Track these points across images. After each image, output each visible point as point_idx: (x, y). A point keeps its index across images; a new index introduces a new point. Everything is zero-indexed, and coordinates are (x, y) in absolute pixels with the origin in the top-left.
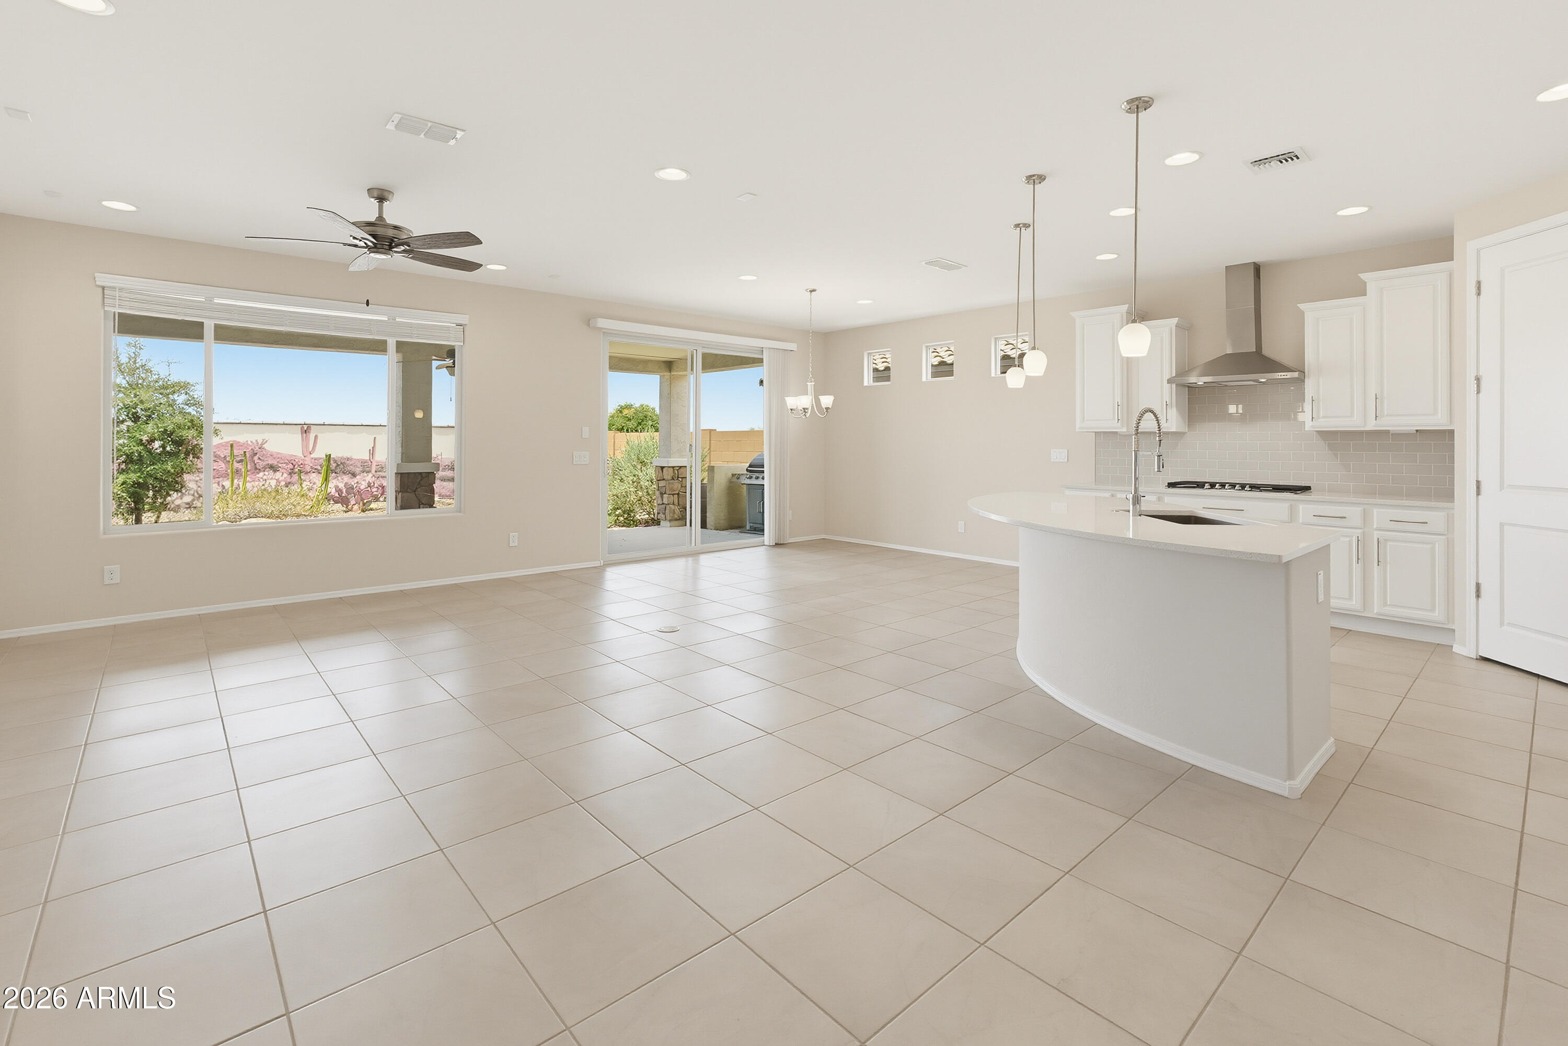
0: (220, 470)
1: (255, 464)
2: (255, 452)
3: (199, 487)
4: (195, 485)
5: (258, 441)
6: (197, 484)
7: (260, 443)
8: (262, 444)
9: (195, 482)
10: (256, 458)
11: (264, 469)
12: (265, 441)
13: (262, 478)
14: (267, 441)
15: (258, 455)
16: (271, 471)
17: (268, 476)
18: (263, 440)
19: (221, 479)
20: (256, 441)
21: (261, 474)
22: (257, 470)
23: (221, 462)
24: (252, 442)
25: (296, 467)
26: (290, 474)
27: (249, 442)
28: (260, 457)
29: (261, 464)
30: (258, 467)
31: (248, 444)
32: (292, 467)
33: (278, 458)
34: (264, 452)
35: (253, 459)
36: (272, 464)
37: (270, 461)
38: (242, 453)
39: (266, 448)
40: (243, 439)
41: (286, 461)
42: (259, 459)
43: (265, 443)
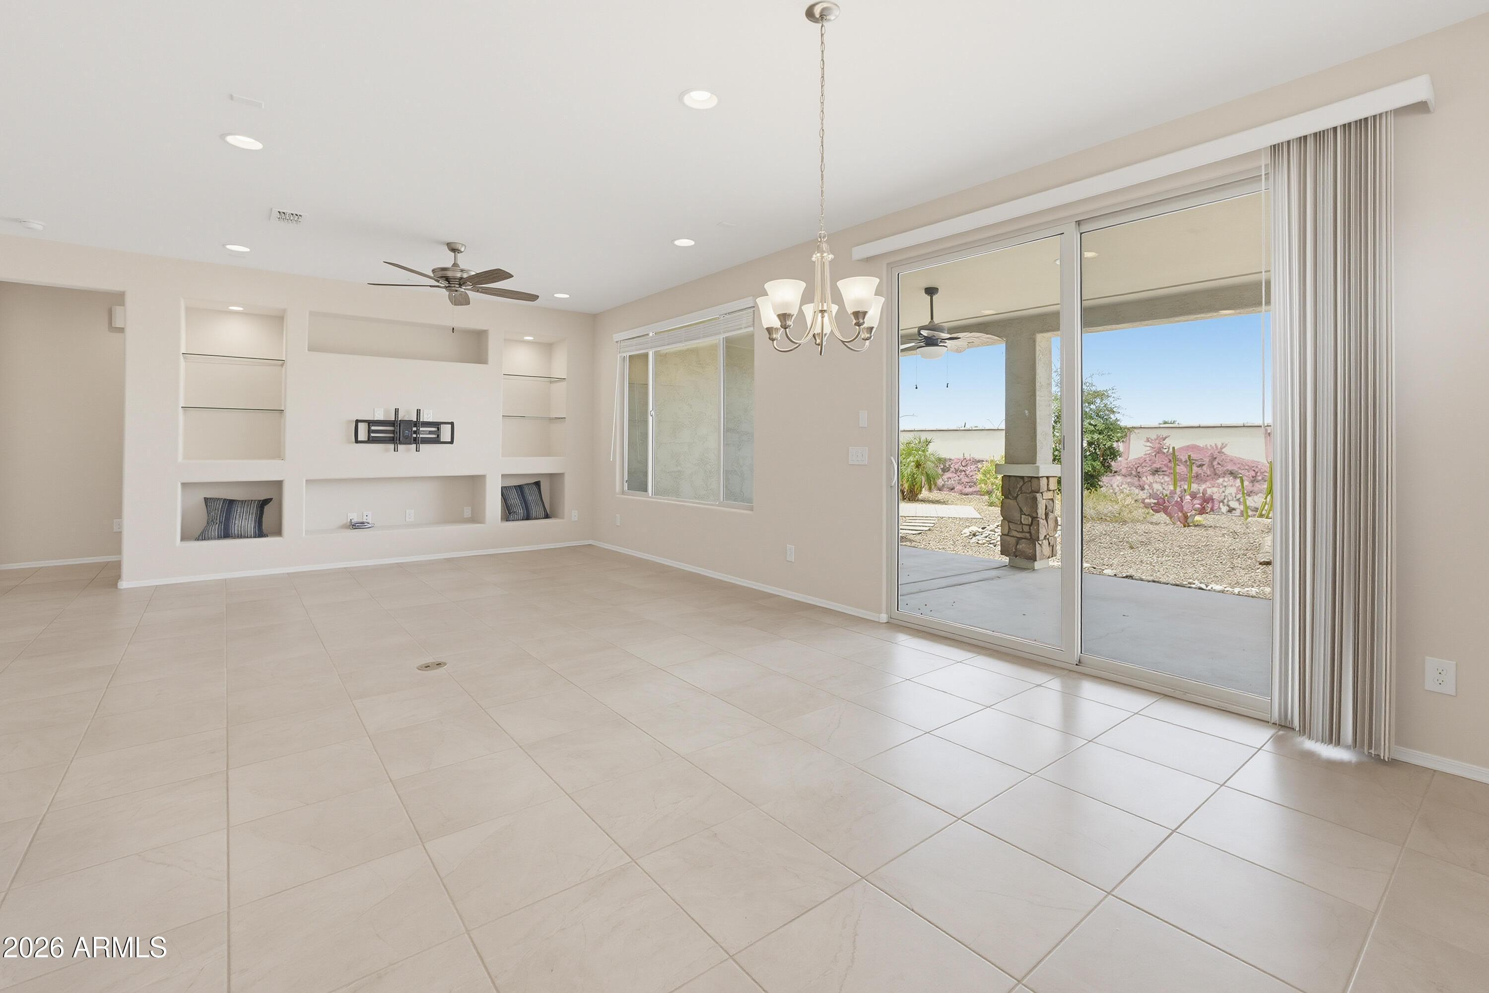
0: (1182, 473)
1: (1214, 470)
2: (1215, 457)
3: (1164, 489)
4: (1161, 487)
5: (1218, 445)
6: (1162, 486)
7: (1219, 447)
8: (1221, 448)
9: (1160, 484)
10: (1215, 463)
11: (1224, 474)
12: (1224, 445)
13: (1222, 484)
14: (1226, 445)
15: (1217, 460)
16: (1231, 478)
17: (1228, 483)
18: (1222, 444)
19: (1183, 483)
20: (1216, 444)
21: (1221, 480)
22: (1216, 475)
23: (1182, 465)
24: (1211, 445)
25: (1258, 474)
26: (1252, 482)
27: (1208, 446)
28: (1219, 462)
29: (1220, 470)
30: (1217, 472)
31: (1207, 448)
32: (1253, 474)
33: (1239, 464)
34: (1223, 457)
35: (1212, 463)
36: (1233, 470)
37: (1230, 467)
38: (1201, 458)
39: (1226, 453)
40: (1201, 443)
41: (1247, 467)
42: (1219, 464)
43: (1224, 447)
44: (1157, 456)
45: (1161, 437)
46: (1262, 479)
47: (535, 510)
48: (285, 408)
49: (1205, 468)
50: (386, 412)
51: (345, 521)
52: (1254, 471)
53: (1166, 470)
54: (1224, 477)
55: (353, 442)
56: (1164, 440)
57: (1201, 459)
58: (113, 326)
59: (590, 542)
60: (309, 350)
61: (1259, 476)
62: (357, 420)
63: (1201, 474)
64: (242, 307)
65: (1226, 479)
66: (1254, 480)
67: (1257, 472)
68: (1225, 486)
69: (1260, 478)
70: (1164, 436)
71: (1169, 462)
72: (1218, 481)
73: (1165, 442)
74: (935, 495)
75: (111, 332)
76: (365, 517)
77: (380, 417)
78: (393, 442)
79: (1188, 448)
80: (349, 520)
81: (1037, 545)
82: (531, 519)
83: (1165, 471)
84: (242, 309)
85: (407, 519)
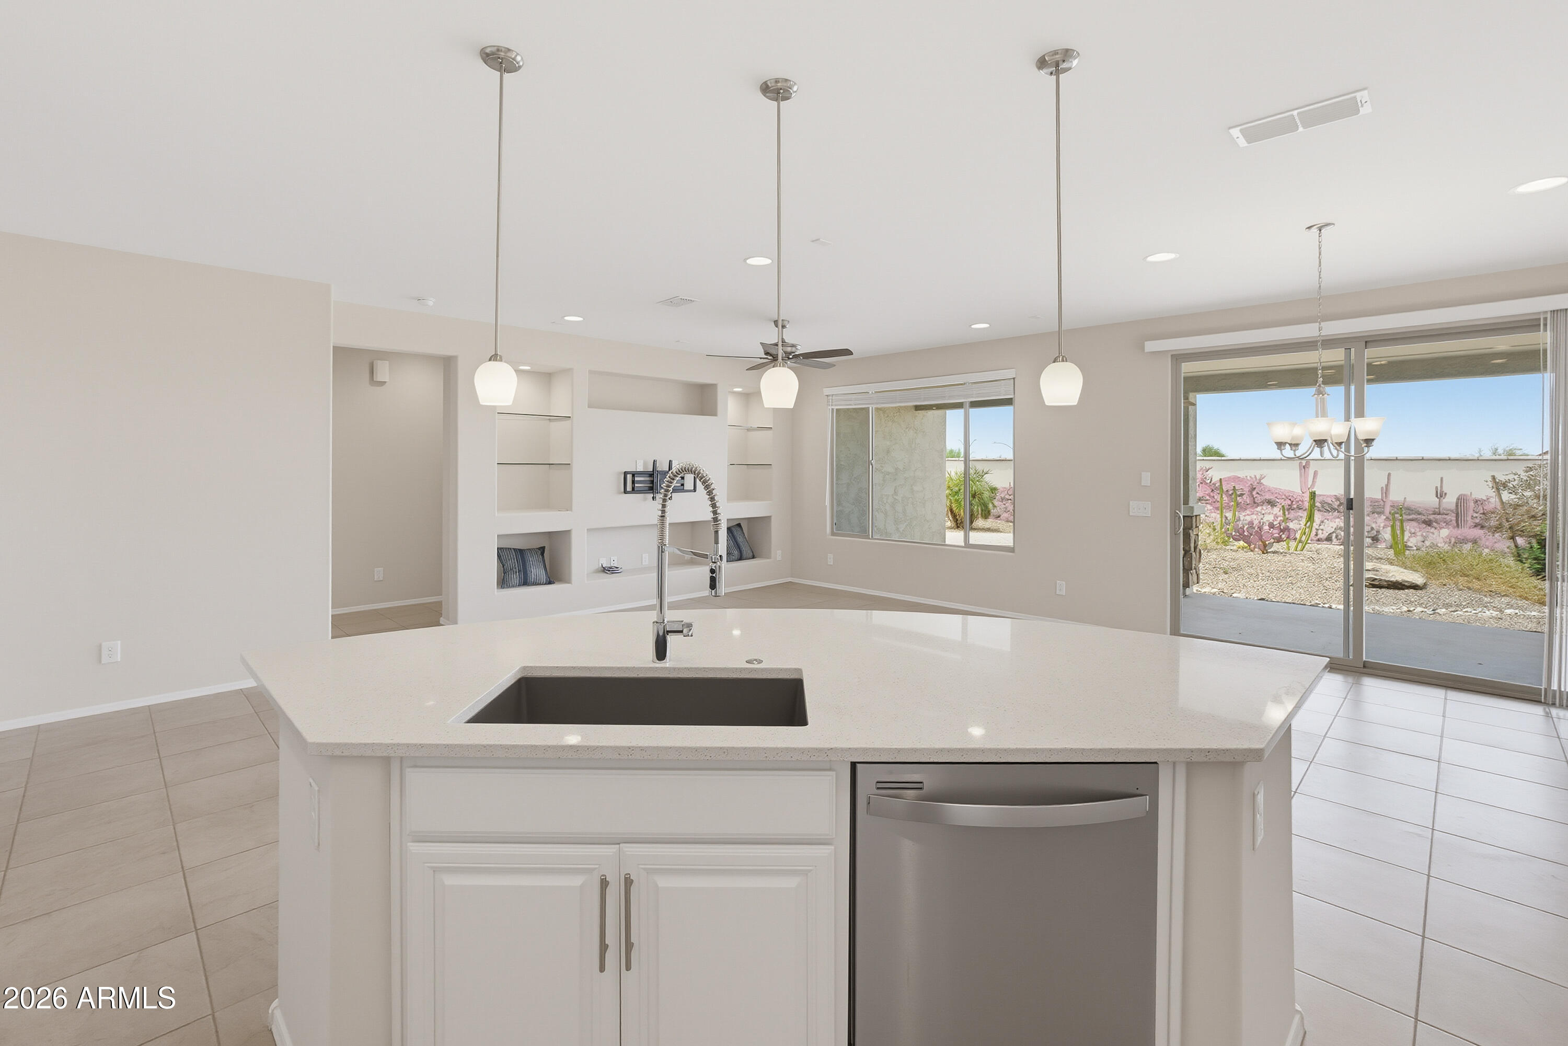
1: (1254, 499)
2: (1254, 487)
5: (1257, 476)
7: (1258, 478)
8: (1260, 480)
10: (1254, 493)
12: (1263, 476)
14: (1265, 477)
15: (1256, 490)
16: (1269, 506)
17: (1266, 511)
18: (1261, 476)
20: (1255, 476)
21: (1259, 509)
22: (1255, 504)
24: (1250, 477)
25: (1294, 503)
27: (1249, 478)
28: (1258, 492)
29: (1259, 499)
30: (1256, 501)
31: (1247, 479)
32: (1289, 502)
33: (1276, 493)
34: (1262, 487)
35: (1252, 493)
36: (1270, 499)
37: (1268, 497)
38: (1241, 487)
39: (1264, 484)
40: (1241, 474)
41: (1283, 497)
42: (1258, 493)
43: (1264, 478)
44: (1200, 486)
45: (1204, 468)
46: (1297, 507)
47: (746, 551)
48: (572, 463)
49: (1244, 497)
50: (645, 464)
51: (597, 566)
52: (1290, 500)
53: (1209, 498)
54: (1262, 505)
55: (622, 493)
56: (1207, 471)
57: (1241, 489)
58: (374, 380)
59: (789, 579)
60: (588, 407)
61: (1294, 504)
62: (625, 472)
63: (1241, 503)
64: (529, 366)
65: (1264, 508)
66: (1290, 509)
67: (1293, 501)
68: (1263, 514)
69: (1295, 506)
70: (1207, 468)
71: (1212, 491)
72: (1257, 509)
73: (1207, 473)
74: (989, 523)
75: (372, 386)
76: (613, 562)
77: (640, 468)
78: (652, 491)
79: (1229, 479)
80: (601, 565)
81: (1190, 575)
82: (744, 560)
83: (1207, 500)
84: (529, 368)
85: (643, 564)
